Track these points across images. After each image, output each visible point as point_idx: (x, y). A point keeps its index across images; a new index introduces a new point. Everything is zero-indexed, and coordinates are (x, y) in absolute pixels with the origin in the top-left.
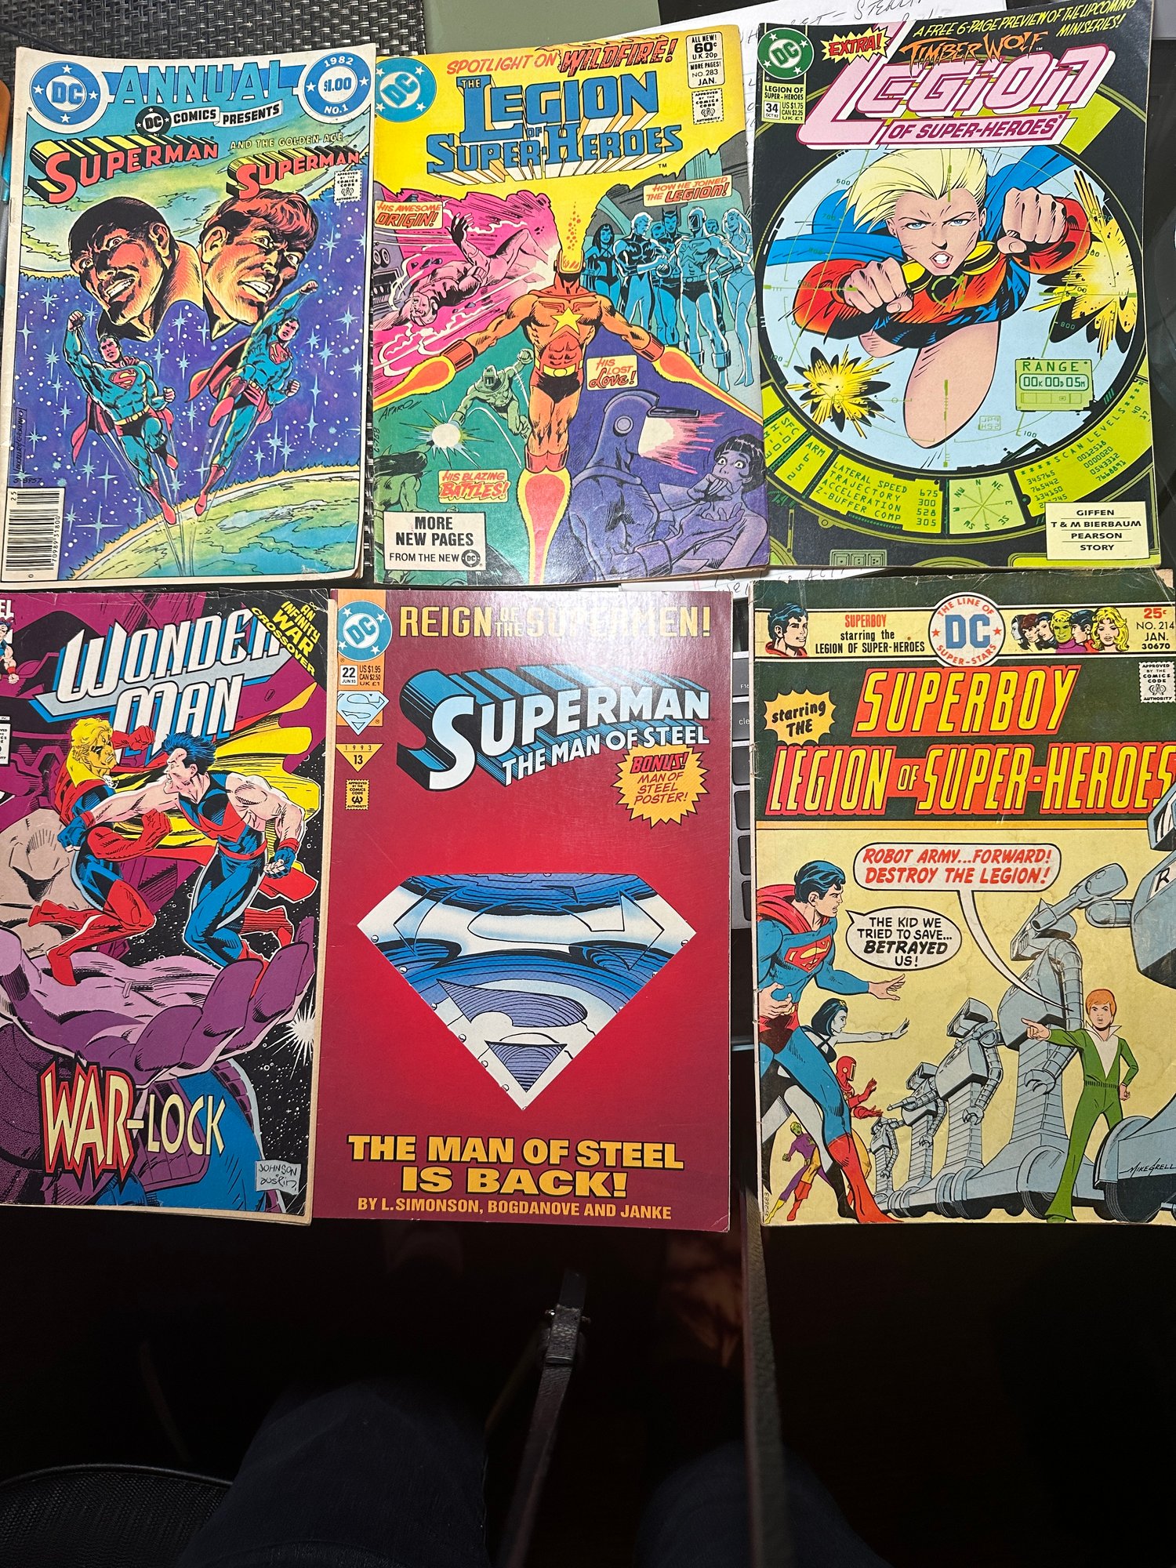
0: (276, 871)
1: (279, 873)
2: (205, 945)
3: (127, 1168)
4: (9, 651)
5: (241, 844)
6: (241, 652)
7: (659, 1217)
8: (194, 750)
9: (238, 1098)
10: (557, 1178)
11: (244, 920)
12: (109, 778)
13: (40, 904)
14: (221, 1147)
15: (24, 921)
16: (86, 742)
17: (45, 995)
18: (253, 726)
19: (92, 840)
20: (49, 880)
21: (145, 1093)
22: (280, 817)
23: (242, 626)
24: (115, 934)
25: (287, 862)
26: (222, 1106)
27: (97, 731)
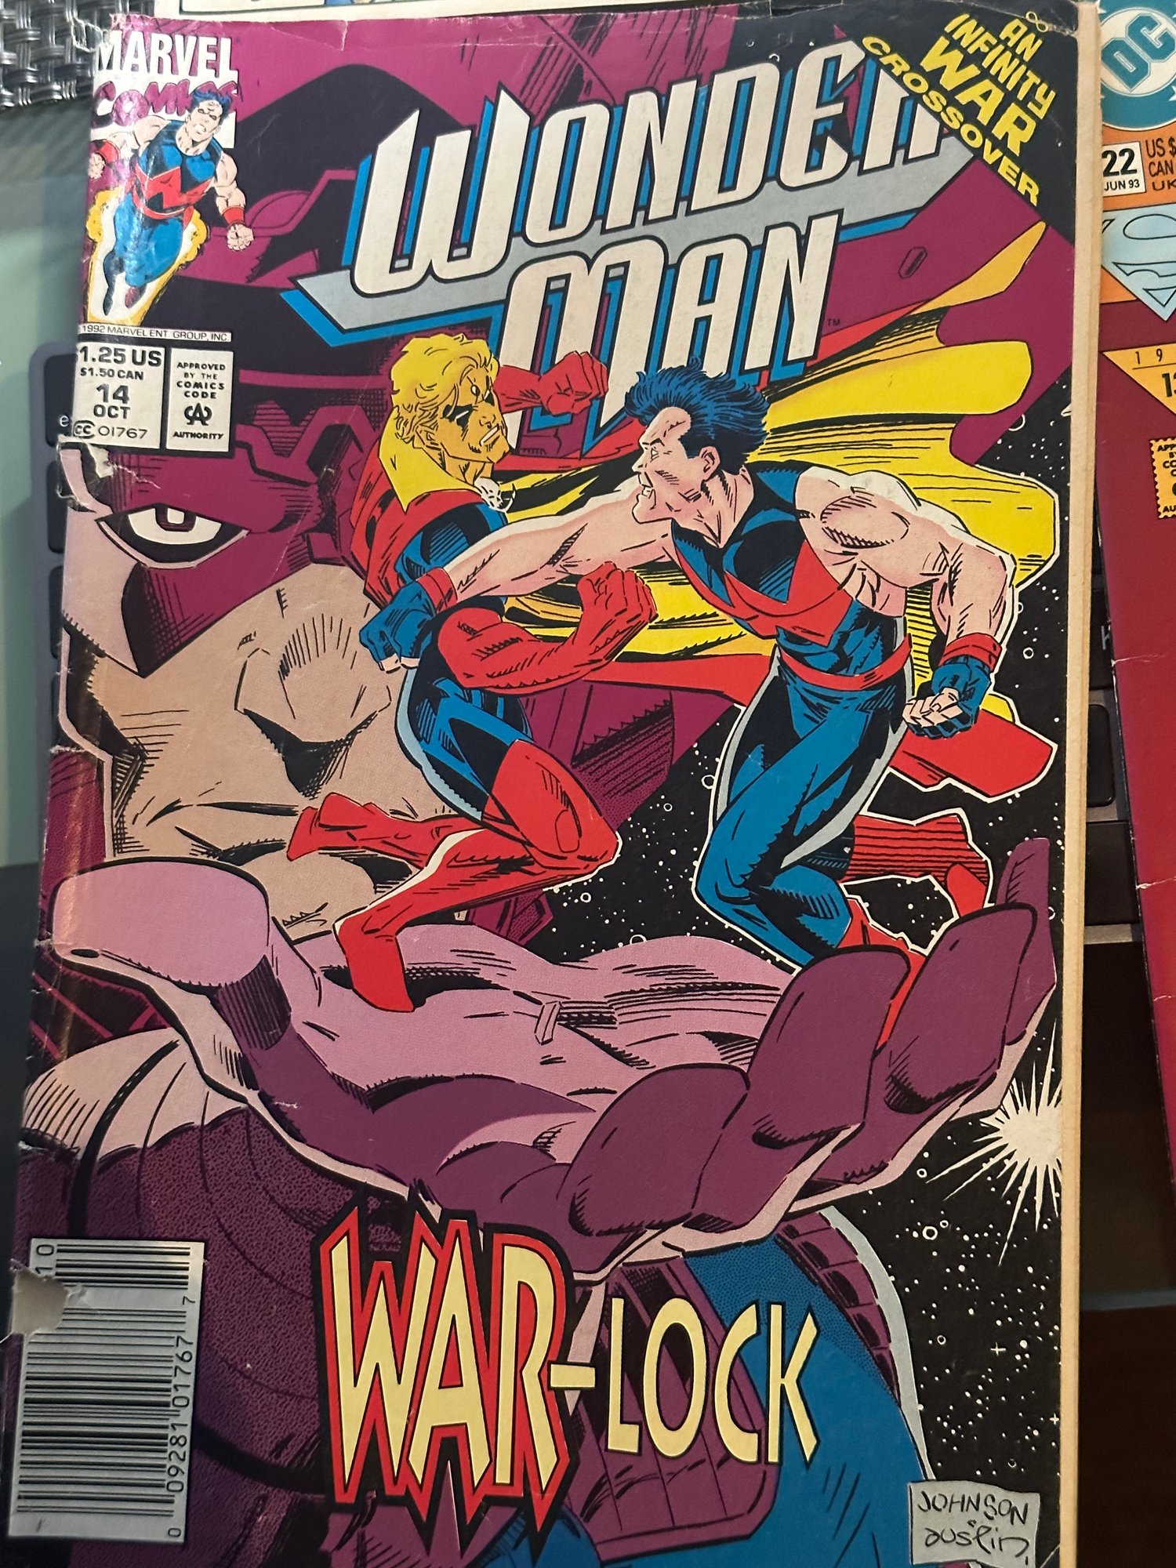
0: (937, 719)
1: (947, 725)
2: (753, 910)
3: (550, 1496)
4: (227, 168)
5: (839, 650)
6: (835, 156)
8: (711, 412)
9: (850, 1312)
11: (851, 845)
12: (490, 485)
13: (317, 804)
14: (808, 1442)
15: (276, 846)
16: (430, 395)
17: (331, 1036)
18: (868, 343)
19: (451, 643)
20: (339, 744)
21: (598, 1294)
22: (944, 578)
23: (835, 86)
24: (513, 880)
25: (968, 695)
26: (809, 1331)
27: (456, 369)
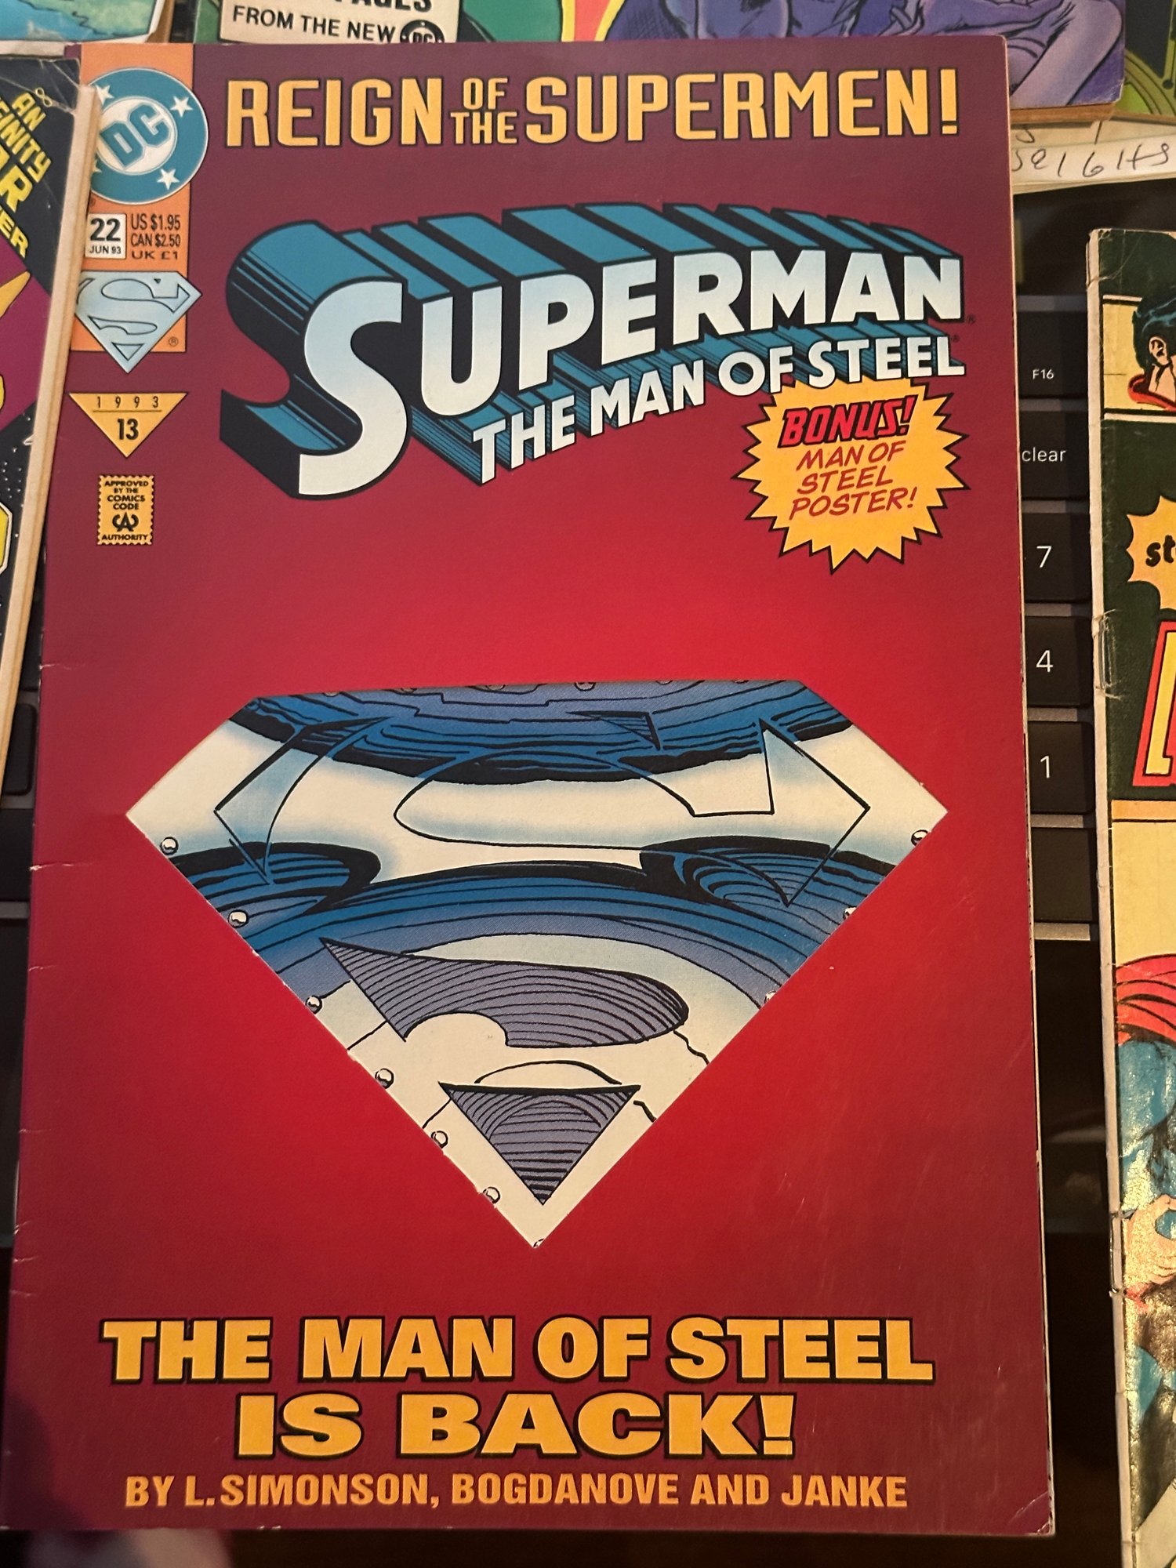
7: (878, 1503)
10: (621, 1415)
